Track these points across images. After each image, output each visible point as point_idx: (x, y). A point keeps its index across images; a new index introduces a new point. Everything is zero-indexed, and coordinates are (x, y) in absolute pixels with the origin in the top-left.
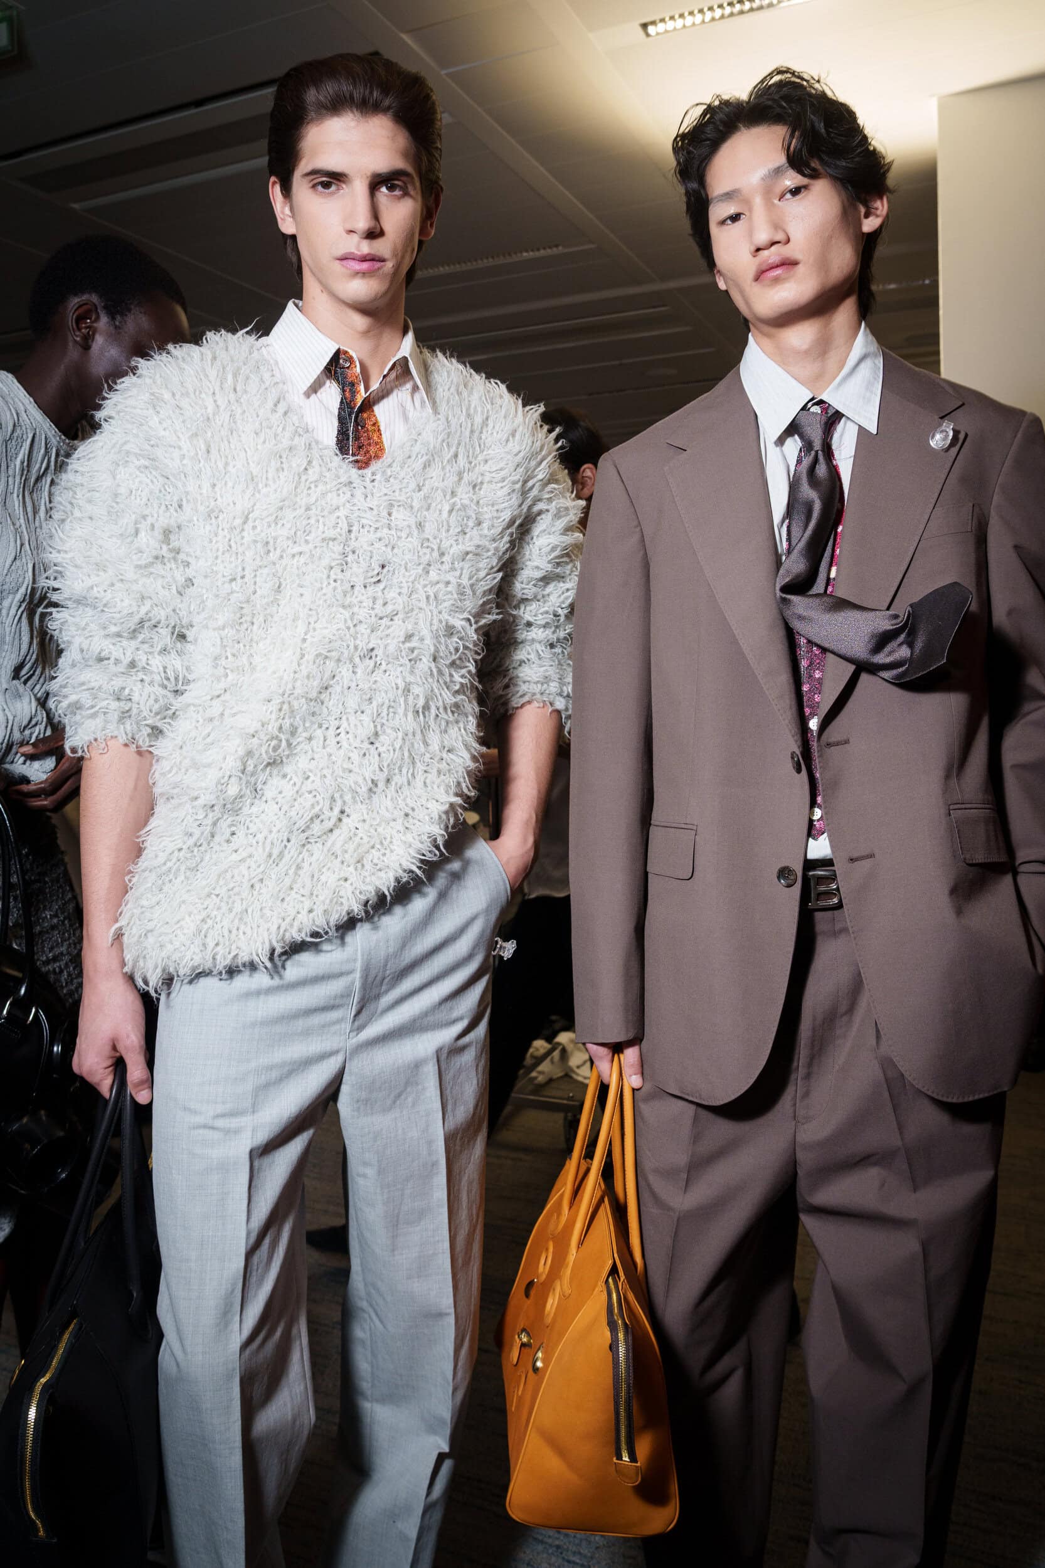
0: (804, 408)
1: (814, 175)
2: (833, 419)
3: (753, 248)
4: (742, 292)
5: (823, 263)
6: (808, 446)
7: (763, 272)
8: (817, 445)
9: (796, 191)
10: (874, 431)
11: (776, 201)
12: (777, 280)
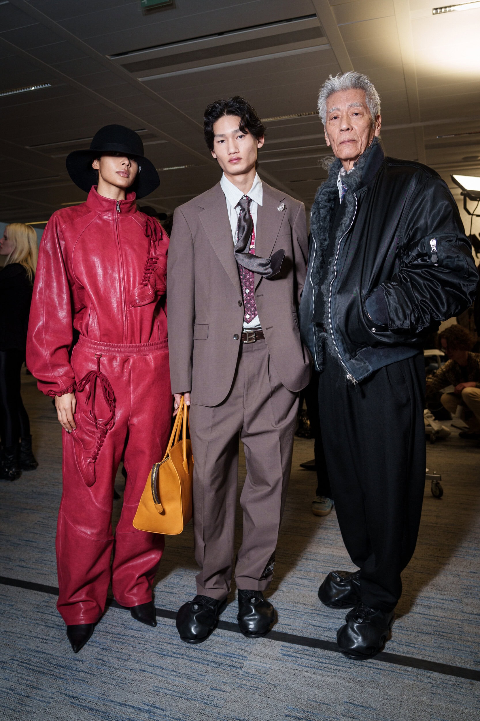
0: (242, 198)
1: (246, 133)
2: (250, 201)
3: (229, 153)
4: (223, 164)
5: (248, 159)
6: (243, 209)
7: (231, 160)
8: (246, 209)
9: (241, 137)
10: (262, 205)
11: (235, 139)
12: (235, 163)
